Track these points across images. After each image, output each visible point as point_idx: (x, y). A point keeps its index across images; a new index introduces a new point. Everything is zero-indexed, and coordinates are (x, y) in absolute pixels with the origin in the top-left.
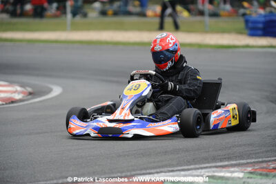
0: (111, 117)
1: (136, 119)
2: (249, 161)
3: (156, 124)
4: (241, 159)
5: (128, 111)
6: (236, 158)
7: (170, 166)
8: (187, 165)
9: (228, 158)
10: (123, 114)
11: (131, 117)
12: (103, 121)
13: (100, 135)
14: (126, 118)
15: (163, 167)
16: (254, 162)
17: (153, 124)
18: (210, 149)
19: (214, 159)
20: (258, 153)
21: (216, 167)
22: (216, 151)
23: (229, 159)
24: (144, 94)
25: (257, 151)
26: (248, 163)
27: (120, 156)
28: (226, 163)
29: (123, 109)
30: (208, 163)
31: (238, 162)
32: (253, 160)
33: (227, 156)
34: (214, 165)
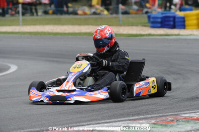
0: (59, 88)
1: (77, 89)
2: (153, 116)
3: (92, 93)
4: (147, 115)
5: (72, 83)
6: (144, 114)
7: (96, 120)
8: (109, 119)
10: (68, 86)
11: (74, 88)
12: (53, 91)
13: (50, 102)
14: (70, 89)
15: (92, 121)
16: (156, 117)
17: (90, 93)
18: (125, 108)
19: (128, 115)
20: (159, 110)
21: (130, 120)
22: (129, 109)
23: (139, 114)
24: (85, 71)
25: (157, 109)
26: (152, 117)
28: (137, 117)
29: (68, 82)
30: (124, 117)
31: (145, 116)
32: (156, 115)
33: (137, 112)
34: (128, 118)
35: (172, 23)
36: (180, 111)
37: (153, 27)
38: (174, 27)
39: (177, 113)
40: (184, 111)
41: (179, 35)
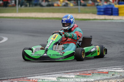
2: (80, 70)
4: (77, 69)
8: (52, 72)
9: (71, 69)
15: (41, 73)
27: (24, 68)
28: (70, 71)
30: (61, 71)
31: (75, 71)
32: (82, 70)
33: (71, 68)
34: (64, 72)
35: (110, 12)
36: (98, 67)
37: (99, 14)
38: (111, 14)
39: (95, 69)
40: (100, 67)
41: (113, 19)
